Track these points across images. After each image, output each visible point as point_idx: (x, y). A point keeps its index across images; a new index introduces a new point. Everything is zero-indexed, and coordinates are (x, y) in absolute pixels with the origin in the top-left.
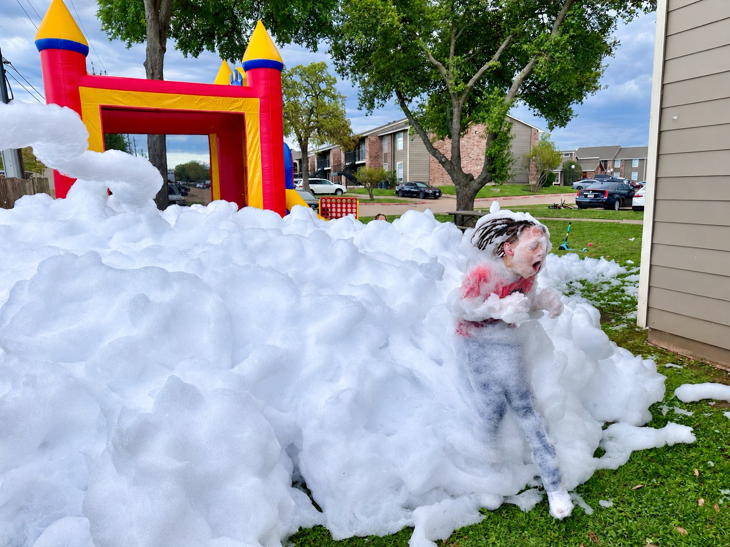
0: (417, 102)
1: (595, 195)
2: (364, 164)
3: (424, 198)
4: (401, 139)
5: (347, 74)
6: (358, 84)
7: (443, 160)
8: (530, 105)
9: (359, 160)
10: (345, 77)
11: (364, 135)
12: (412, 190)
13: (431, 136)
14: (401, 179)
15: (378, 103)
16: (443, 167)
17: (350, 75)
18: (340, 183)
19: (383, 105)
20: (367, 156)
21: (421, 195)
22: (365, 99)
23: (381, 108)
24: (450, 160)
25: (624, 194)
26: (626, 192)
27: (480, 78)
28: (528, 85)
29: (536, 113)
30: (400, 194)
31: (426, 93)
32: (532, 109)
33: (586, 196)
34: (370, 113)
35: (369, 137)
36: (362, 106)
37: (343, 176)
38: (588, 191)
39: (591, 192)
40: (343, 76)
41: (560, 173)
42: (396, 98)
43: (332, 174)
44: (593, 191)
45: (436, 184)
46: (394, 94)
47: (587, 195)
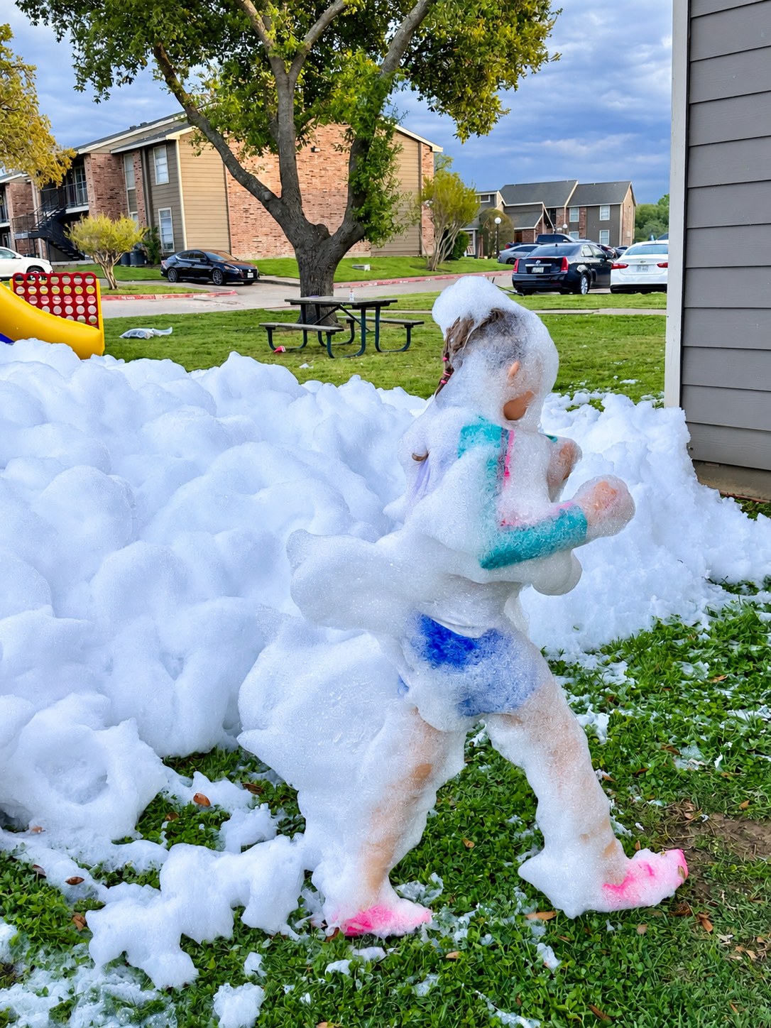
0: (201, 76)
1: (545, 267)
2: (86, 213)
3: (224, 284)
4: (163, 160)
5: (44, 13)
6: (68, 34)
7: (267, 196)
8: (421, 91)
9: (73, 206)
10: (41, 20)
11: (81, 152)
12: (196, 266)
13: (235, 147)
14: (170, 246)
15: (119, 74)
16: (267, 209)
17: (50, 16)
18: (34, 254)
19: (131, 80)
20: (92, 196)
21: (217, 277)
22: (90, 67)
23: (126, 86)
24: (279, 196)
25: (594, 265)
26: (598, 261)
27: (324, 33)
28: (416, 48)
29: (434, 104)
30: (172, 275)
31: (215, 60)
32: (425, 99)
33: (529, 270)
34: (104, 96)
35: (92, 156)
36: (84, 81)
37: (39, 239)
38: (534, 261)
39: (539, 261)
40: (36, 17)
41: (474, 233)
42: (156, 66)
43: (13, 235)
44: (543, 261)
45: (246, 255)
46: (151, 57)
47: (532, 267)
